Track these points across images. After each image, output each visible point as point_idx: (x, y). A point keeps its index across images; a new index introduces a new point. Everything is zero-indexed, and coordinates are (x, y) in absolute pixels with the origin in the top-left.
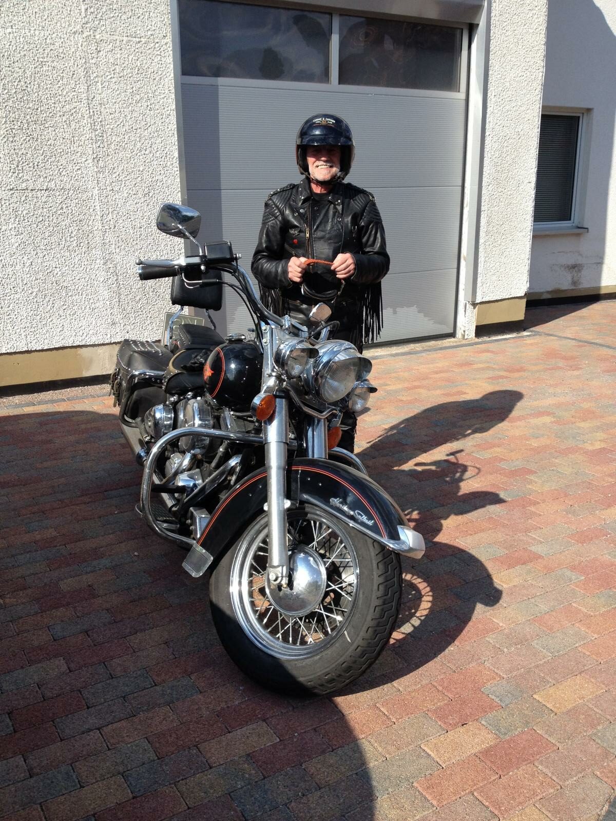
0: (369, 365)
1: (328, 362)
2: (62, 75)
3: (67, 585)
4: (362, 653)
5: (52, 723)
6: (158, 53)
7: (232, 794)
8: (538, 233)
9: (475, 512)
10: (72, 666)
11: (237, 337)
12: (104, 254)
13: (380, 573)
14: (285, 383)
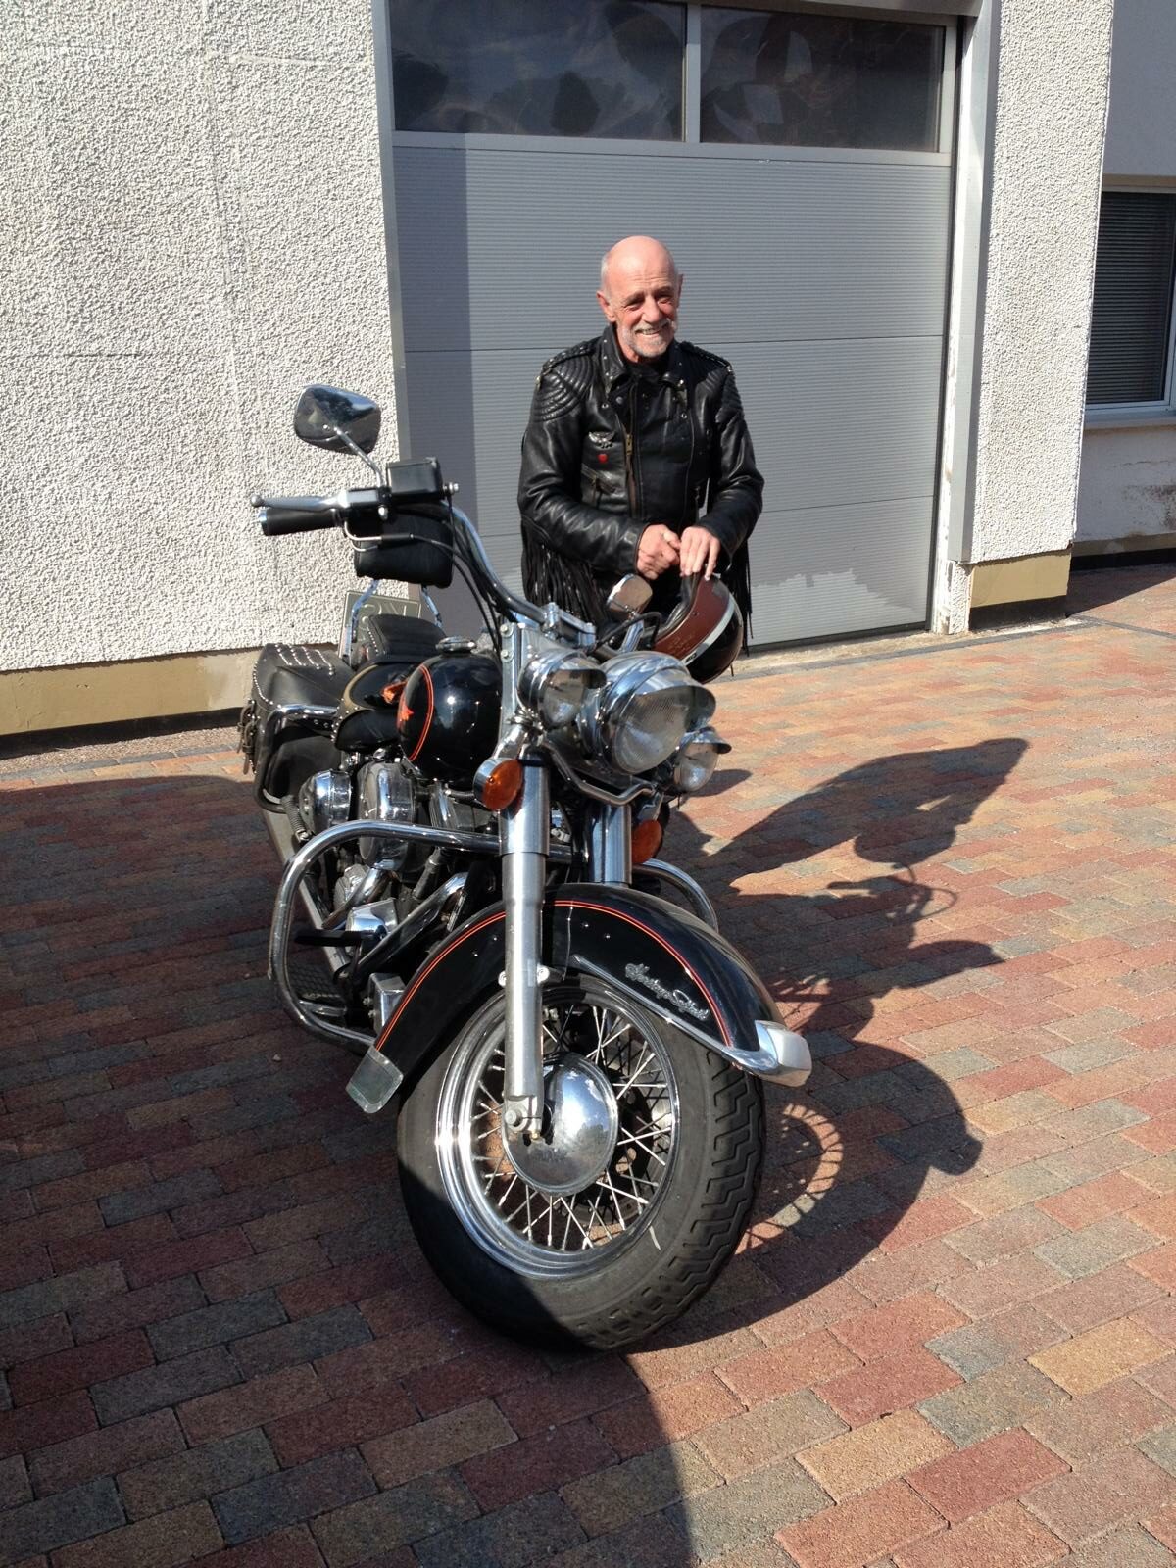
0: (709, 700)
1: (627, 696)
2: (164, 134)
3: (140, 1118)
4: (683, 1273)
5: (85, 1391)
6: (349, 88)
7: (416, 1546)
8: (1091, 426)
9: (941, 982)
10: (136, 1279)
11: (459, 645)
12: (247, 478)
13: (720, 1114)
14: (541, 737)
